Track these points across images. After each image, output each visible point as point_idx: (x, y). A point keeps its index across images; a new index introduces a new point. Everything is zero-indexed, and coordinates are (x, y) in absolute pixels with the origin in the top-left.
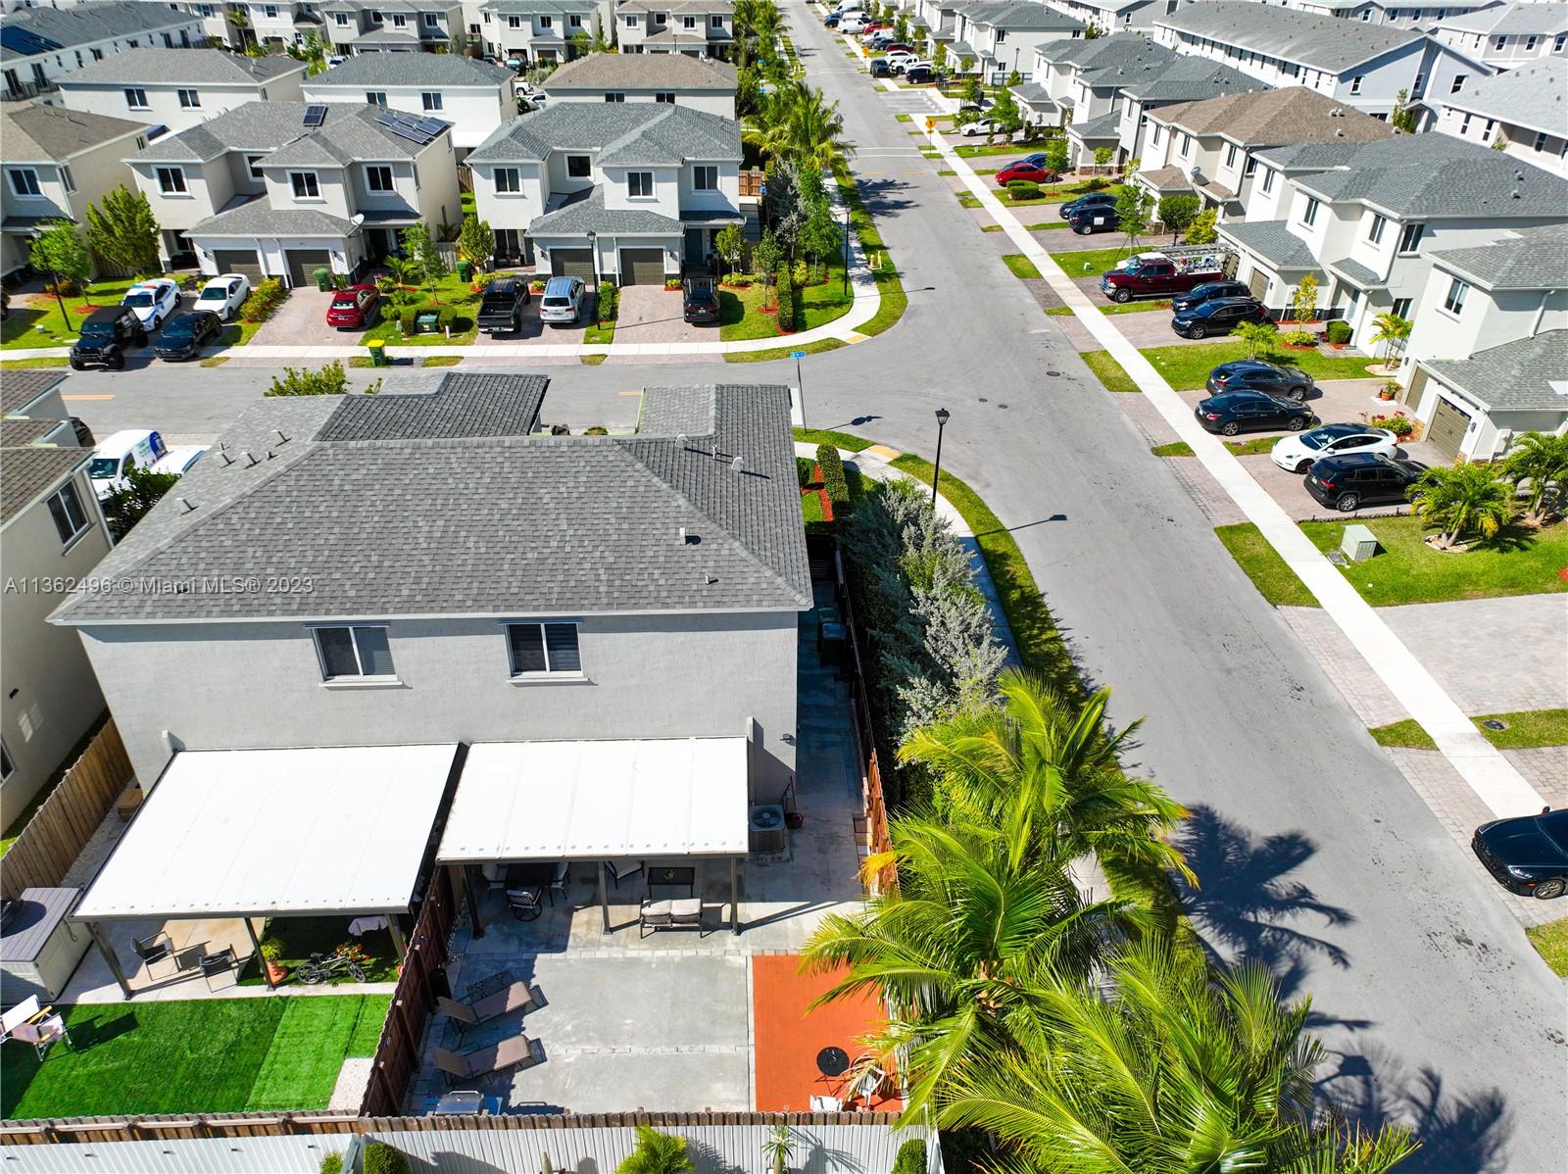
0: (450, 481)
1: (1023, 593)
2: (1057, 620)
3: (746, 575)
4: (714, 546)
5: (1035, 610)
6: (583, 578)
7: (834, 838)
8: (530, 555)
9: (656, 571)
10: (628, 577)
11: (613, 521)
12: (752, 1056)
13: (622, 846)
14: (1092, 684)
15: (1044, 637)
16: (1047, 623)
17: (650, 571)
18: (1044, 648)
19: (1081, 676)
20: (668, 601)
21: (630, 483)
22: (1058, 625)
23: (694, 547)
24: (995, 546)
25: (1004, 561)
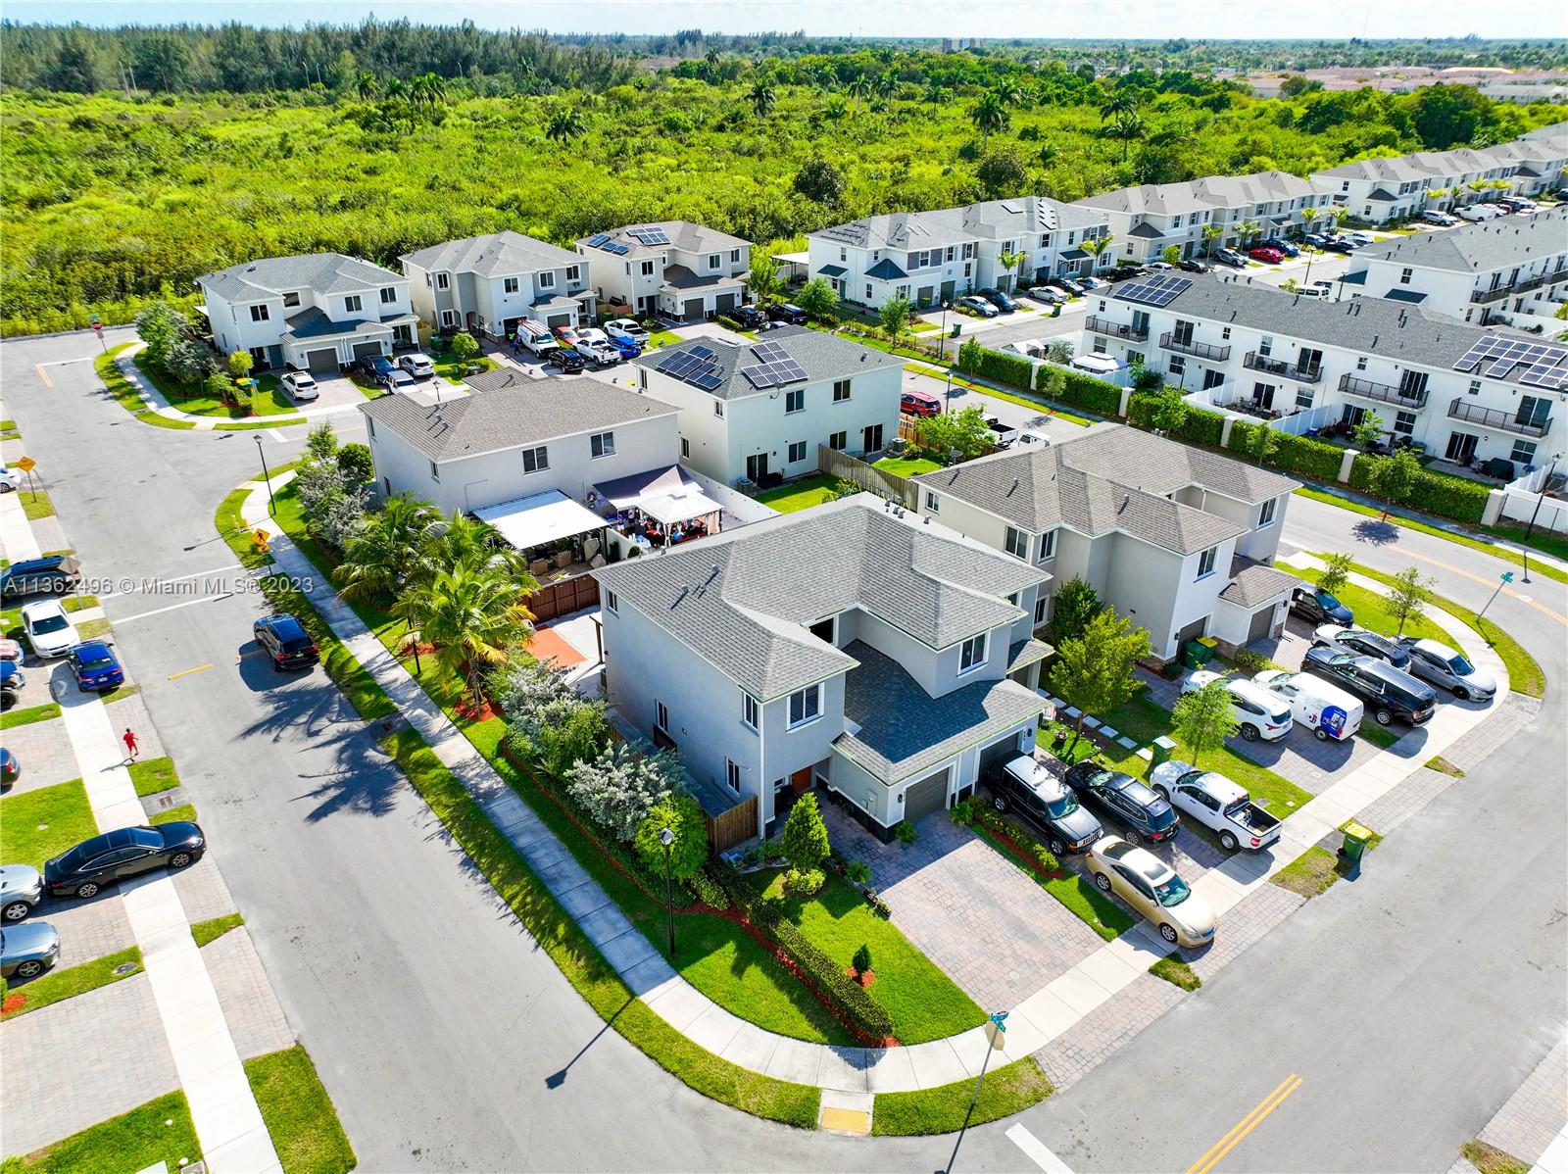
1: (556, 937)
2: (514, 923)
5: (537, 923)
14: (469, 873)
15: (520, 898)
16: (522, 914)
18: (516, 888)
19: (480, 877)
22: (513, 917)
24: (607, 991)
25: (590, 974)
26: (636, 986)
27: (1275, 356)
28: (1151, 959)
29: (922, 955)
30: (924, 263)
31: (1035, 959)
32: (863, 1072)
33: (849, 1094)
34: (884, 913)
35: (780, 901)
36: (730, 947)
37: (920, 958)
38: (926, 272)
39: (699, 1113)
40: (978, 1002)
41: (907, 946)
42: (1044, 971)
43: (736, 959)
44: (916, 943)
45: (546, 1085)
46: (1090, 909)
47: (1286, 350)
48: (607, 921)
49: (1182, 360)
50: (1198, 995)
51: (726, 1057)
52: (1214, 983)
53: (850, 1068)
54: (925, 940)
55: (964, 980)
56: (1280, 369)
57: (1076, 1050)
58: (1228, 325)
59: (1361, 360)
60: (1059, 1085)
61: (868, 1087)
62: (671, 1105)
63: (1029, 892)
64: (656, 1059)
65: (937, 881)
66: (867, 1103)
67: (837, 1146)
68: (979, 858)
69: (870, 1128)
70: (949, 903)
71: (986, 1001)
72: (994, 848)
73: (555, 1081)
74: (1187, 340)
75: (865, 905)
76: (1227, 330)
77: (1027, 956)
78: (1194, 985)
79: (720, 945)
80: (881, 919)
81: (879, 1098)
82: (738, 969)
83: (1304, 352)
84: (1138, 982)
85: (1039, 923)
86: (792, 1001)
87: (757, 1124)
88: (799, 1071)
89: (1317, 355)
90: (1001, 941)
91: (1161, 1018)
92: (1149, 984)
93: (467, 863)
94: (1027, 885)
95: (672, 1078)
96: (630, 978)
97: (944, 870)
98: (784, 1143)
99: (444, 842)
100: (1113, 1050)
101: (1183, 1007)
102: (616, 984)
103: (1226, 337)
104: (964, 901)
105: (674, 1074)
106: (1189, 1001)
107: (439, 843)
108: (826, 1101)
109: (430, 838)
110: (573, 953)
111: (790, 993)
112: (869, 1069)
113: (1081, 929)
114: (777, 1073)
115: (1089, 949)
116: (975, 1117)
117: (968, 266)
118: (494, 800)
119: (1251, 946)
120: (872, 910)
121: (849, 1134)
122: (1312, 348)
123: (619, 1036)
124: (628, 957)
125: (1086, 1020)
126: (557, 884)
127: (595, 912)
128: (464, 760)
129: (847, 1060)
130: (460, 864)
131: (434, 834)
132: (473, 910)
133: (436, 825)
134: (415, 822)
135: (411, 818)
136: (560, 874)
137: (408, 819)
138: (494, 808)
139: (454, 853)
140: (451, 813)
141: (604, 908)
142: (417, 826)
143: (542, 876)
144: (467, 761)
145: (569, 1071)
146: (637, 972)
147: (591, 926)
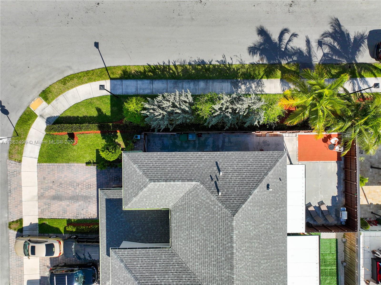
0: (248, 264)
3: (278, 170)
4: (270, 180)
5: (159, 69)
6: (279, 215)
7: (264, 142)
8: (272, 232)
9: (277, 196)
10: (279, 203)
11: (262, 211)
12: (322, 162)
13: (303, 193)
16: (167, 67)
17: (277, 197)
18: (180, 71)
20: (285, 191)
21: (249, 208)
23: (270, 185)
24: (118, 73)
25: (127, 72)
26: (115, 82)
28: (26, 224)
29: (68, 163)
31: (47, 192)
32: (46, 118)
33: (42, 110)
34: (88, 163)
35: (115, 139)
36: (109, 114)
37: (68, 161)
39: (63, 72)
40: (45, 164)
41: (74, 161)
42: (42, 191)
43: (103, 113)
44: (73, 164)
45: (97, 41)
46: (51, 225)
48: (146, 89)
50: (7, 224)
51: (74, 89)
52: (7, 232)
53: (49, 116)
54: (73, 168)
55: (54, 167)
57: (15, 175)
60: (10, 162)
61: (41, 116)
62: (70, 68)
63: (68, 214)
65: (89, 190)
66: (37, 112)
67: (31, 97)
68: (89, 211)
69: (31, 108)
70: (80, 186)
71: (44, 167)
72: (90, 219)
73: (97, 45)
75: (95, 161)
77: (49, 191)
78: (10, 225)
79: (112, 111)
80: (87, 161)
81: (36, 116)
82: (99, 110)
84: (21, 212)
85: (56, 205)
86: (78, 117)
87: (50, 83)
88: (57, 103)
90: (58, 189)
91: (8, 206)
92: (19, 215)
93: (203, 62)
94: (71, 215)
95: (77, 72)
96: (119, 82)
97: (92, 196)
98: (41, 86)
99: (219, 60)
100: (9, 184)
101: (6, 215)
102: (118, 76)
104: (77, 191)
106: (7, 219)
107: (220, 59)
108: (44, 103)
109: (224, 57)
111: (81, 118)
112: (46, 120)
113: (47, 215)
114: (61, 97)
115: (40, 210)
116: (15, 134)
118: (231, 85)
119: (9, 256)
120: (92, 161)
121: (33, 102)
123: (100, 68)
124: (127, 86)
125: (21, 186)
126: (173, 84)
127: (152, 87)
128: (264, 87)
129: (52, 117)
130: (204, 60)
131: (225, 59)
132: (179, 54)
133: (230, 62)
134: (237, 56)
135: (240, 56)
136: (177, 86)
137: (240, 55)
138: (227, 83)
139: (211, 60)
140: (234, 69)
141: (152, 90)
142: (234, 56)
143: (180, 81)
144: (262, 88)
145: (98, 49)
146: (119, 85)
147: (147, 83)
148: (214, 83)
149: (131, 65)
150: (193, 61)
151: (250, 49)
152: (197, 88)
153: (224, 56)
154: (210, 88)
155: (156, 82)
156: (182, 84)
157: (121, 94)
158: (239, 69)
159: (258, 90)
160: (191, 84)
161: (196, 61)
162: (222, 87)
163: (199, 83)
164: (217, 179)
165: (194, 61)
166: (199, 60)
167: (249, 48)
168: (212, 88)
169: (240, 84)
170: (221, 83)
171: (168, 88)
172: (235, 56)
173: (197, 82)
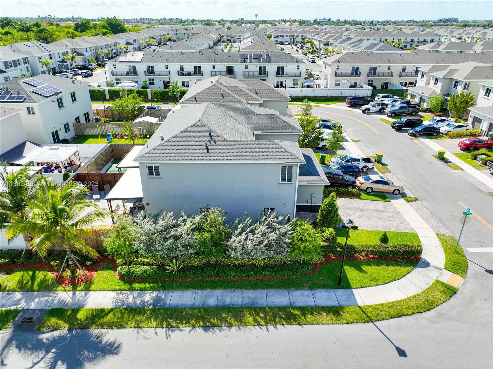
5: (283, 319)
26: (350, 303)
27: (186, 70)
30: (11, 66)
32: (431, 267)
33: (441, 274)
38: (12, 70)
43: (355, 269)
44: (373, 229)
45: (403, 357)
46: (376, 198)
47: (189, 67)
48: (300, 296)
49: (153, 80)
53: (427, 269)
55: (395, 230)
56: (189, 74)
57: (436, 226)
58: (167, 64)
59: (213, 66)
61: (439, 269)
62: (431, 321)
64: (402, 315)
69: (461, 277)
73: (401, 353)
74: (153, 72)
76: (167, 66)
77: (391, 216)
80: (357, 230)
83: (195, 67)
85: (377, 207)
86: (387, 266)
87: (450, 302)
88: (425, 281)
89: (199, 67)
90: (381, 216)
91: (427, 209)
92: (412, 204)
94: (359, 201)
96: (344, 303)
100: (438, 221)
101: (424, 204)
102: (347, 310)
103: (167, 68)
105: (414, 313)
106: (422, 202)
108: (444, 281)
110: (314, 313)
112: (430, 265)
113: (383, 203)
115: (393, 206)
116: (462, 254)
117: (27, 68)
118: (165, 300)
121: (462, 282)
122: (197, 65)
124: (330, 299)
126: (258, 302)
127: (291, 298)
128: (114, 299)
129: (424, 267)
130: (204, 332)
131: (166, 334)
132: (248, 342)
133: (159, 330)
134: (145, 338)
135: (138, 338)
136: (252, 299)
137: (137, 340)
138: (171, 303)
139: (192, 331)
140: (156, 319)
141: (290, 294)
142: (150, 338)
143: (247, 305)
144: (118, 298)
145: (397, 346)
146: (342, 300)
147: (299, 302)
148: (193, 304)
149: (330, 325)
150: (224, 330)
151: (115, 351)
152: (220, 298)
153: (167, 338)
154: (199, 297)
155: (284, 304)
156: (243, 301)
157: (336, 290)
158: (147, 319)
159: (124, 295)
160: (230, 302)
161: (219, 331)
162: (180, 299)
163: (216, 304)
164: (210, 142)
165: (222, 331)
166: (213, 331)
167: (116, 354)
168: (196, 297)
169: (151, 301)
170: (181, 303)
171: (265, 297)
172: (148, 339)
173: (218, 304)
